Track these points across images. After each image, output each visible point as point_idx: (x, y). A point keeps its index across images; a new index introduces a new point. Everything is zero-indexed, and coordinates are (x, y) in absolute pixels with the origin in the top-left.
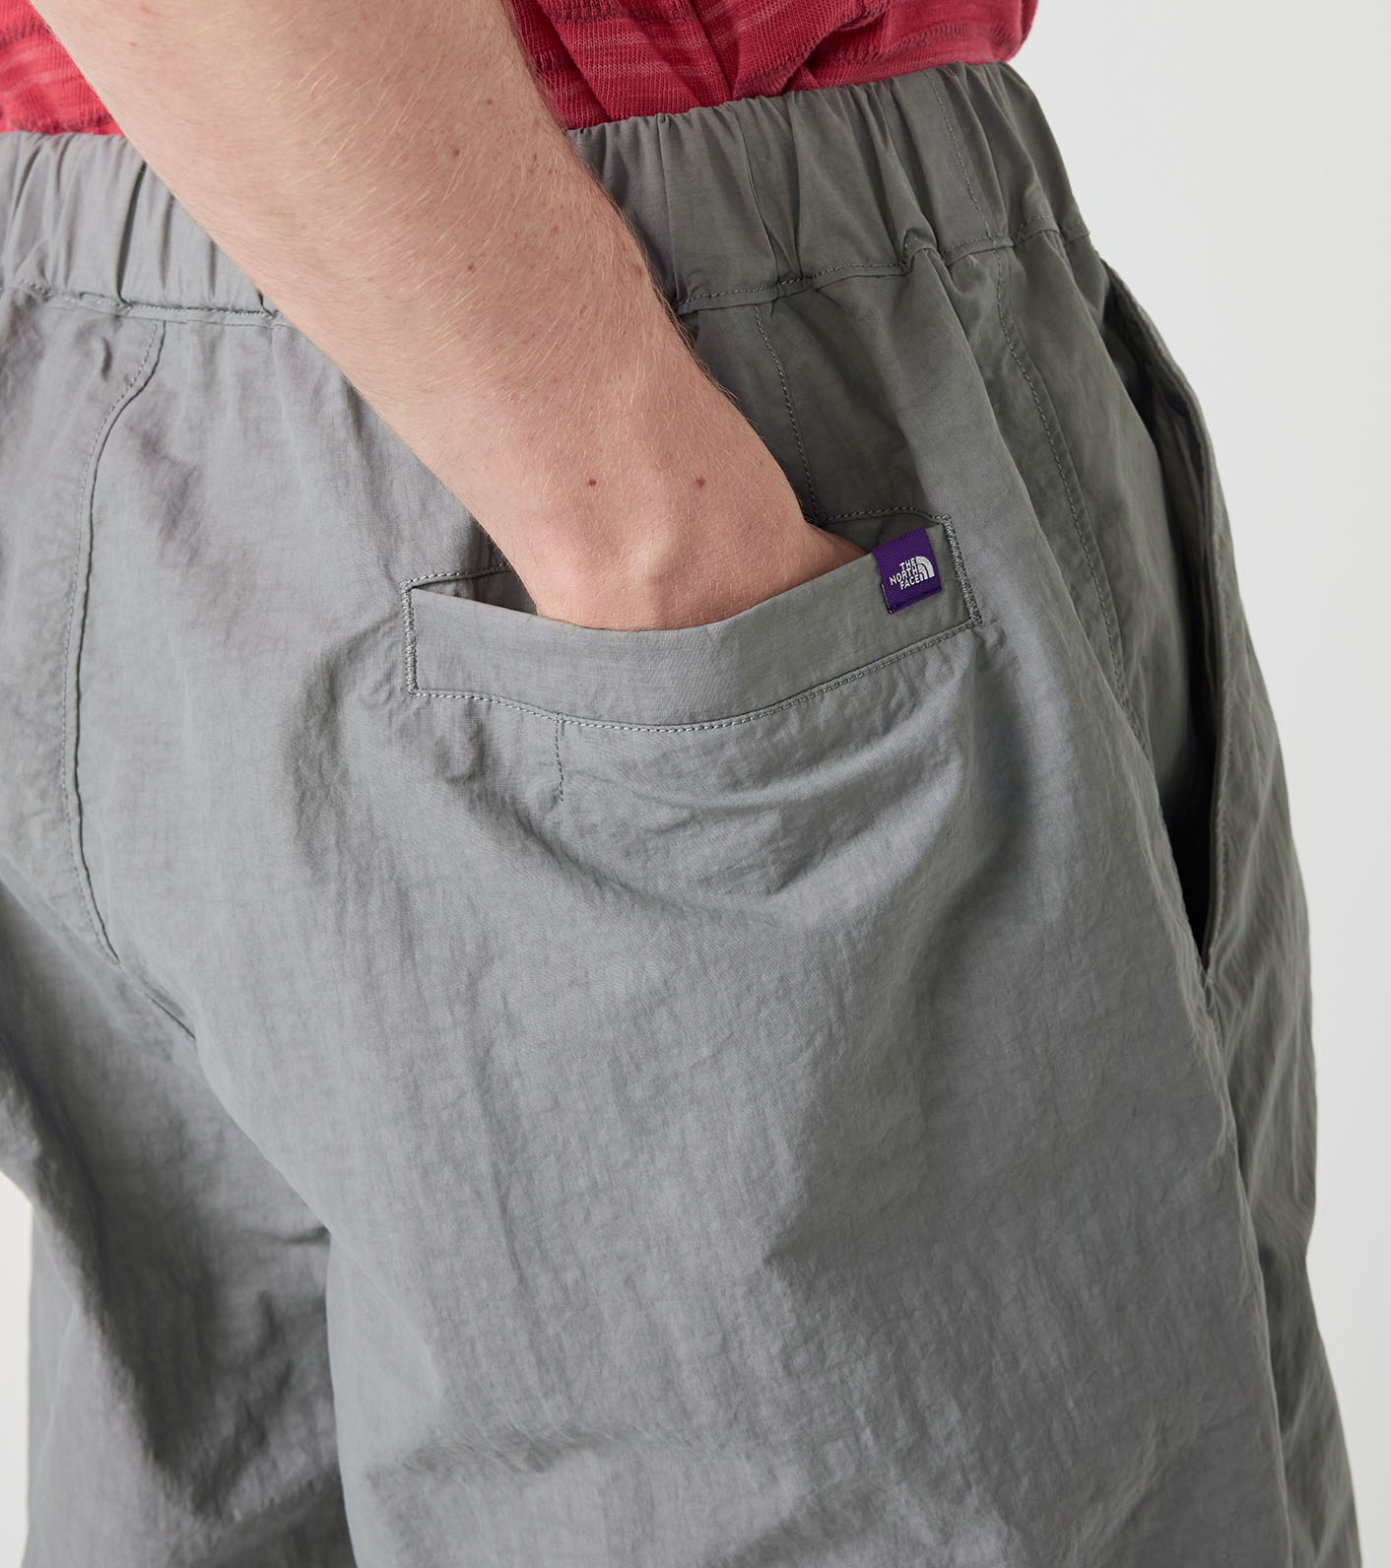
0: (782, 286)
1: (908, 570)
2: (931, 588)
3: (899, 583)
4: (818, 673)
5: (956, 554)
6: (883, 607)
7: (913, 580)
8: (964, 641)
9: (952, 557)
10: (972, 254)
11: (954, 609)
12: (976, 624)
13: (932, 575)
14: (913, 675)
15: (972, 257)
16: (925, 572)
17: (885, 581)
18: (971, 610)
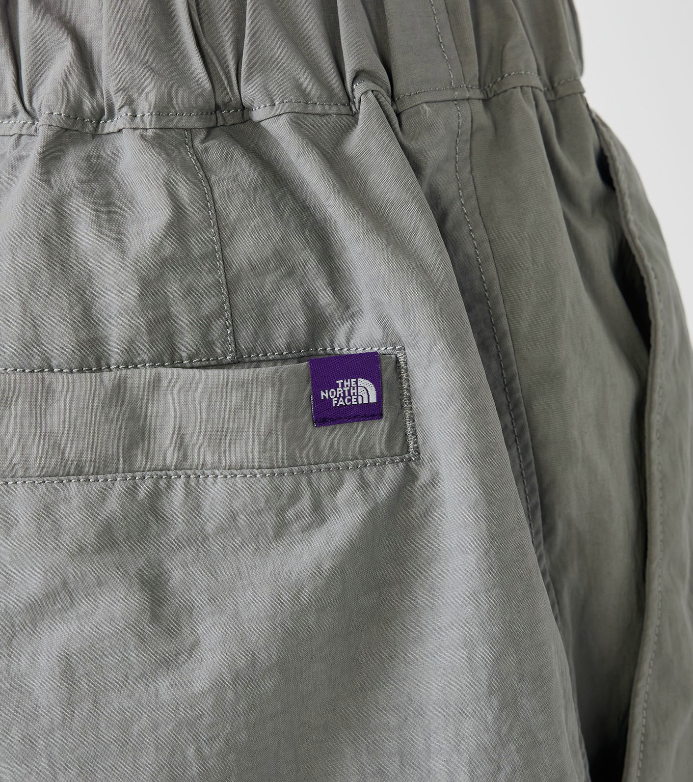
0: (222, 115)
1: (346, 389)
2: (371, 412)
3: (331, 400)
4: (216, 458)
5: (405, 386)
6: (308, 419)
7: (349, 400)
8: (392, 473)
9: (402, 389)
10: (426, 102)
11: (390, 439)
12: (413, 458)
13: (373, 400)
14: (322, 492)
15: (425, 106)
16: (365, 396)
17: (317, 395)
18: (411, 445)
